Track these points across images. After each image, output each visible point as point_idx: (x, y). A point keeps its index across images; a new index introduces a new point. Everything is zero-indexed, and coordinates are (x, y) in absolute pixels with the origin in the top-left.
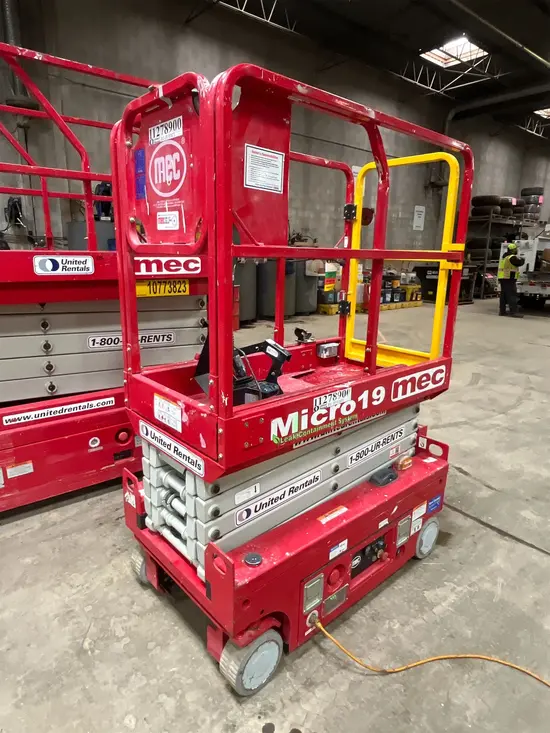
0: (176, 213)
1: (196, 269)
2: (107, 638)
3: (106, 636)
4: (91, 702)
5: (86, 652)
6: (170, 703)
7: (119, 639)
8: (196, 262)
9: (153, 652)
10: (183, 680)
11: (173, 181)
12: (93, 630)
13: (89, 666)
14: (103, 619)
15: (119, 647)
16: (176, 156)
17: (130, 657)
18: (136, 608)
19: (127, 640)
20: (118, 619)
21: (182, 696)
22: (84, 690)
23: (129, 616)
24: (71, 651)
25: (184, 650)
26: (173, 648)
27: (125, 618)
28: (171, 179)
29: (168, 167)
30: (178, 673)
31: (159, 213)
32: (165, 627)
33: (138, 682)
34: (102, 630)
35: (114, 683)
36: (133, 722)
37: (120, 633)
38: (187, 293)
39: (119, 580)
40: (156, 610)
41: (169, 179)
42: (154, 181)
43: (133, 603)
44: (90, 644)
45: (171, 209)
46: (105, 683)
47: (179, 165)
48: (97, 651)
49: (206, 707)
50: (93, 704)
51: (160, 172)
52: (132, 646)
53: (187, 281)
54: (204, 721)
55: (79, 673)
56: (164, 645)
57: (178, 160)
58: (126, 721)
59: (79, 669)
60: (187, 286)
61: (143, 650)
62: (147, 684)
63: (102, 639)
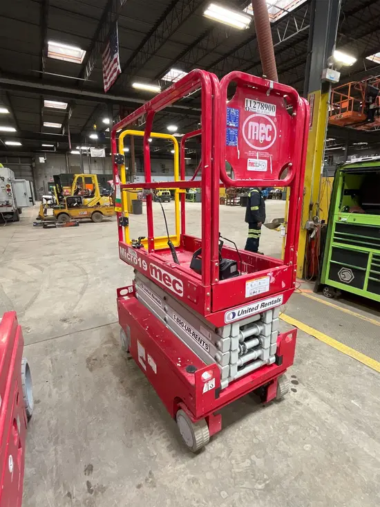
0: (266, 161)
2: (253, 471)
3: (251, 473)
4: (302, 473)
5: (267, 485)
6: (292, 428)
7: (253, 463)
9: (261, 439)
10: (277, 421)
11: (265, 141)
12: (246, 484)
13: (278, 481)
14: (235, 478)
15: (259, 462)
16: (269, 127)
17: (266, 453)
18: (224, 455)
19: (253, 457)
20: (235, 466)
21: (287, 422)
22: (296, 479)
23: (232, 458)
24: (269, 498)
25: (257, 422)
26: (257, 428)
27: (233, 462)
28: (263, 140)
29: (262, 131)
30: (273, 425)
31: (249, 159)
32: (240, 434)
33: (282, 446)
34: (246, 477)
35: (286, 460)
36: (308, 445)
37: (247, 463)
39: (191, 473)
40: (226, 440)
41: (262, 139)
42: (247, 137)
43: (218, 458)
44: (260, 484)
45: (260, 158)
46: (288, 466)
47: (271, 133)
48: (265, 476)
49: (290, 412)
50: (303, 471)
51: (253, 133)
52: (258, 452)
54: (297, 413)
55: (285, 487)
56: (255, 434)
57: (271, 130)
58: (307, 449)
59: (281, 487)
61: (260, 446)
62: (283, 440)
63: (254, 475)
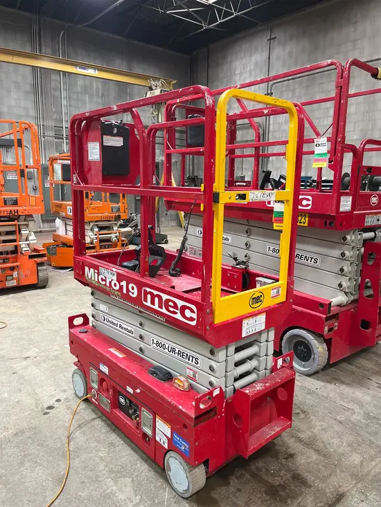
1: (308, 205)
8: (308, 200)
38: (306, 224)
53: (307, 215)
60: (307, 219)
